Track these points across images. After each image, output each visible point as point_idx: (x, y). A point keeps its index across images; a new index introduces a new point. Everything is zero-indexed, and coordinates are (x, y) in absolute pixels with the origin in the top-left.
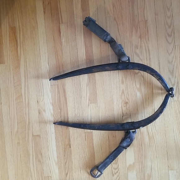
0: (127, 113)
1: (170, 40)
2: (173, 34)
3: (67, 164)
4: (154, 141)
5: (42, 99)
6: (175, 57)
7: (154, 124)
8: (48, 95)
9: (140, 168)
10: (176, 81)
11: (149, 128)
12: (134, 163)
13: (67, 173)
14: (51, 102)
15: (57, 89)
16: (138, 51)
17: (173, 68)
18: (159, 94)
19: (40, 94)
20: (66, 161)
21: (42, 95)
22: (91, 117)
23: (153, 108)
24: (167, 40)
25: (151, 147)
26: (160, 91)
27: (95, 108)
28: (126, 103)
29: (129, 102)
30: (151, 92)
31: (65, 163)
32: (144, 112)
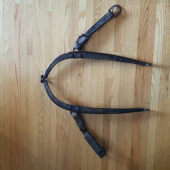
0: (80, 66)
1: (41, 120)
2: (39, 124)
3: (145, 20)
4: (61, 39)
5: (162, 91)
6: (39, 106)
7: (60, 54)
8: (154, 94)
9: (74, 15)
10: (40, 86)
11: (64, 50)
12: (80, 19)
13: (146, 10)
14: (152, 87)
15: (143, 99)
16: (66, 117)
17: (41, 97)
18: (53, 79)
19: (163, 97)
20: (145, 23)
21: (160, 96)
22: (113, 66)
23: (58, 68)
24: (43, 121)
25: (64, 34)
26: (52, 81)
27: (108, 74)
28: (79, 75)
29: (77, 75)
30: (59, 81)
31: (147, 21)
32: (66, 65)
